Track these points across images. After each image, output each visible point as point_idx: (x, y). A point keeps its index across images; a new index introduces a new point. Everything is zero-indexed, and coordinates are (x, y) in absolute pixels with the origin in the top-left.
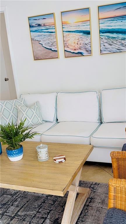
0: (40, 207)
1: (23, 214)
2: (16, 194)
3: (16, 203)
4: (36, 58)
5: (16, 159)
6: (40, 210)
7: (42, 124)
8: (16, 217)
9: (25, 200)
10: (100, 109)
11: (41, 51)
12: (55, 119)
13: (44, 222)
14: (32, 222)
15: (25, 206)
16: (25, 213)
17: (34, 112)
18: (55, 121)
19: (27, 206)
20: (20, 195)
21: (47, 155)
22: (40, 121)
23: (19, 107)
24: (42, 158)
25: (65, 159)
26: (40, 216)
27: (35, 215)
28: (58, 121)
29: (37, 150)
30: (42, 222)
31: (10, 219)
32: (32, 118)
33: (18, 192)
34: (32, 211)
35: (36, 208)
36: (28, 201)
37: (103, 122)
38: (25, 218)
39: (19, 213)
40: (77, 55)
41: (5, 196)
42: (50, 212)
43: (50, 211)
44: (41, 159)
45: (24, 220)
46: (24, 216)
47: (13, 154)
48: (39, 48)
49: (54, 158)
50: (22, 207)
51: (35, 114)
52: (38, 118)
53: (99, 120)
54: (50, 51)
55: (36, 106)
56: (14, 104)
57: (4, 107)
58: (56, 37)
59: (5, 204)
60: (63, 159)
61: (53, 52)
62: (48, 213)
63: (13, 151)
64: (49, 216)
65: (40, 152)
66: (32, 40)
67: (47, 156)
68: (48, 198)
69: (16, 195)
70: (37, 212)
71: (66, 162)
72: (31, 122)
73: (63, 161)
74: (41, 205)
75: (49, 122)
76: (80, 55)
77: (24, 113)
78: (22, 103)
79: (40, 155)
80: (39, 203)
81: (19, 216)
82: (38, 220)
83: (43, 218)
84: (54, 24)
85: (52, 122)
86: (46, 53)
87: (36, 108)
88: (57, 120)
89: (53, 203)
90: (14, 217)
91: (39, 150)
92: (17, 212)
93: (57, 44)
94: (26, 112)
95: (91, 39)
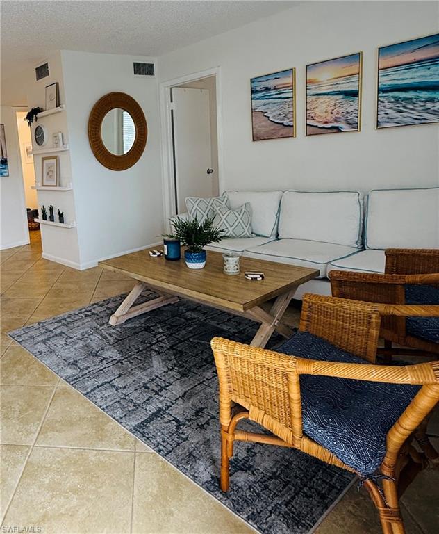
4: (256, 138)
7: (249, 238)
10: (363, 224)
11: (264, 126)
12: (274, 232)
17: (239, 217)
18: (273, 238)
22: (246, 232)
23: (217, 209)
25: (262, 276)
28: (279, 237)
32: (235, 225)
37: (366, 248)
40: (329, 131)
44: (228, 271)
48: (263, 124)
51: (239, 220)
52: (244, 227)
53: (359, 244)
54: (282, 126)
55: (244, 210)
56: (211, 203)
57: (196, 206)
58: (294, 105)
60: (259, 276)
61: (286, 127)
65: (227, 260)
66: (253, 111)
71: (264, 280)
72: (231, 232)
73: (258, 279)
75: (264, 237)
76: (335, 131)
77: (223, 218)
78: (224, 203)
84: (293, 86)
85: (267, 237)
86: (273, 129)
87: (242, 213)
88: (278, 235)
93: (294, 116)
94: (226, 215)
95: (359, 104)
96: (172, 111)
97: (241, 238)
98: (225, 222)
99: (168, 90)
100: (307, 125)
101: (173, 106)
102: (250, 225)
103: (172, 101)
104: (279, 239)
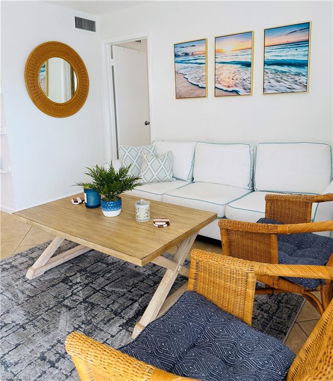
0: (135, 285)
1: (110, 289)
2: (113, 263)
3: (108, 275)
4: (179, 97)
5: (111, 214)
6: (133, 290)
7: (170, 181)
8: (101, 291)
9: (120, 274)
10: (253, 170)
11: (185, 87)
12: (190, 177)
13: (131, 304)
14: (117, 302)
15: (117, 280)
16: (114, 289)
17: (162, 164)
18: (189, 181)
19: (119, 281)
20: (117, 266)
21: (146, 214)
22: (168, 176)
23: (145, 156)
24: (140, 217)
25: (168, 223)
26: (130, 296)
27: (124, 294)
28: (194, 181)
29: (136, 206)
30: (129, 305)
31: (92, 292)
32: (159, 171)
33: (116, 263)
34: (123, 289)
35: (129, 286)
36: (123, 276)
37: (255, 190)
38: (110, 295)
39: (106, 288)
40: (231, 94)
41: (99, 264)
42: (143, 295)
43: (145, 293)
44: (139, 219)
45: (108, 297)
46: (111, 292)
47: (108, 206)
48: (184, 84)
49: (154, 220)
50: (113, 281)
51: (162, 166)
52: (166, 173)
53: (250, 186)
54: (197, 87)
55: (166, 157)
56: (140, 152)
57: (127, 154)
58: (206, 70)
59: (95, 273)
60: (165, 223)
61: (200, 89)
62: (142, 295)
63: (108, 203)
64: (140, 299)
65: (138, 208)
66: (176, 73)
67: (147, 216)
68: (150, 277)
69: (113, 266)
70: (128, 291)
71: (169, 227)
72: (155, 177)
73: (164, 226)
74: (137, 283)
75: (182, 180)
76: (235, 94)
77: (149, 164)
78: (151, 151)
79: (138, 214)
80: (136, 281)
81: (106, 291)
82: (125, 301)
83: (132, 300)
84: (205, 53)
85: (185, 181)
86: (191, 90)
87: (165, 159)
88: (193, 179)
89: (152, 285)
90: (98, 291)
91: (137, 206)
92: (105, 286)
93: (206, 79)
94: (151, 162)
95: (252, 73)
96: (113, 67)
97: (164, 181)
98: (151, 168)
99: (109, 47)
100: (215, 87)
101: (113, 62)
102: (171, 170)
103: (112, 58)
104: (194, 182)
